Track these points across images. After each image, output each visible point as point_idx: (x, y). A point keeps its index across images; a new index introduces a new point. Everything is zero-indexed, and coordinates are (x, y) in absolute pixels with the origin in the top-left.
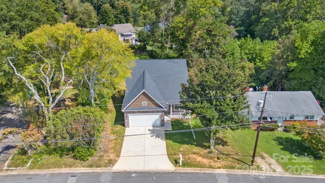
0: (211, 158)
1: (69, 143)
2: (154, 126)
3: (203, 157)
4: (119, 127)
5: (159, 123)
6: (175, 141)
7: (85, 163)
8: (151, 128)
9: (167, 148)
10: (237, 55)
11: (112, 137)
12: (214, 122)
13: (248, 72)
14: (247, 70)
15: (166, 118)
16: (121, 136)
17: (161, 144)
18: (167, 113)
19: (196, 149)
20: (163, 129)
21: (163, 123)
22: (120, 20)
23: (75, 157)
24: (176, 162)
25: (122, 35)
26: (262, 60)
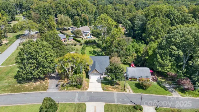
0: (114, 89)
1: (76, 84)
2: (98, 79)
3: (112, 88)
4: (87, 79)
5: (99, 78)
6: (104, 84)
7: (80, 89)
8: (97, 80)
9: (102, 86)
10: (131, 50)
11: (86, 82)
12: (114, 79)
13: (134, 58)
14: (134, 57)
15: (102, 77)
16: (88, 82)
17: (100, 85)
18: (102, 75)
19: (110, 86)
20: (101, 80)
21: (101, 78)
22: (83, 24)
23: (77, 88)
24: (104, 90)
25: (84, 32)
26: (140, 52)
